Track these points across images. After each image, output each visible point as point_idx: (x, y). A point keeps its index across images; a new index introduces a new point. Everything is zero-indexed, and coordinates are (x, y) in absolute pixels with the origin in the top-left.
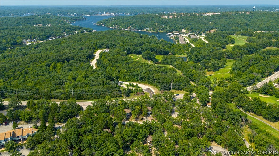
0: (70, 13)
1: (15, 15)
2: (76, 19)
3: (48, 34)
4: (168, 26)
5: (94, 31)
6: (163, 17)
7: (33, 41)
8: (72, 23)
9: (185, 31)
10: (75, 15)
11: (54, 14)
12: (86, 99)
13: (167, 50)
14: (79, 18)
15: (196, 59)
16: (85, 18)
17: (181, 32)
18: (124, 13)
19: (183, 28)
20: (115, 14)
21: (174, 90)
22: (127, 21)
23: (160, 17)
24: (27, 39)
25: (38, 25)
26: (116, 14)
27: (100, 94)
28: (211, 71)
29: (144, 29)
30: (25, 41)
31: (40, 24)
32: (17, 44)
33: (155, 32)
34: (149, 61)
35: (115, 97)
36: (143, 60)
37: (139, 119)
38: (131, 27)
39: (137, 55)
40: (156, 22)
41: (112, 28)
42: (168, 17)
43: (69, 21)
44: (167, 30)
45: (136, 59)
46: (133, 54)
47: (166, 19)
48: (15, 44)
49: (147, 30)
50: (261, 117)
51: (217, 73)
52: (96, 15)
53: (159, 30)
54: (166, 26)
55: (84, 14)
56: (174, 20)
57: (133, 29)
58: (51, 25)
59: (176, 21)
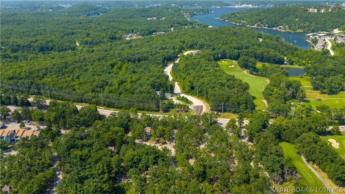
0: (197, 5)
1: (139, 7)
2: (200, 12)
3: (153, 29)
4: (314, 23)
5: (210, 27)
6: (311, 11)
7: (134, 36)
8: (192, 16)
9: (339, 31)
10: (203, 7)
11: (180, 5)
12: (118, 108)
13: (279, 57)
14: (203, 10)
15: (314, 73)
16: (211, 11)
17: (332, 32)
18: (266, 5)
19: (337, 28)
20: (253, 6)
21: (230, 112)
22: (257, 16)
23: (307, 10)
24: (128, 34)
25: (152, 19)
26: (255, 6)
27: (134, 105)
28: (325, 93)
29: (276, 27)
30: (125, 36)
31: (155, 17)
32: (116, 39)
33: (291, 31)
34: (246, 70)
35: (150, 110)
36: (238, 68)
37: (160, 142)
38: (259, 23)
39: (234, 61)
40: (297, 17)
41: (236, 23)
42: (317, 11)
43: (189, 14)
44: (309, 29)
45: (229, 66)
46: (229, 59)
47: (314, 13)
48: (113, 38)
49: (280, 28)
50: (324, 174)
51: (331, 98)
52: (228, 7)
53: (299, 28)
54: (309, 23)
55: (215, 5)
56: (326, 14)
57: (262, 27)
58: (165, 19)
59: (329, 16)
